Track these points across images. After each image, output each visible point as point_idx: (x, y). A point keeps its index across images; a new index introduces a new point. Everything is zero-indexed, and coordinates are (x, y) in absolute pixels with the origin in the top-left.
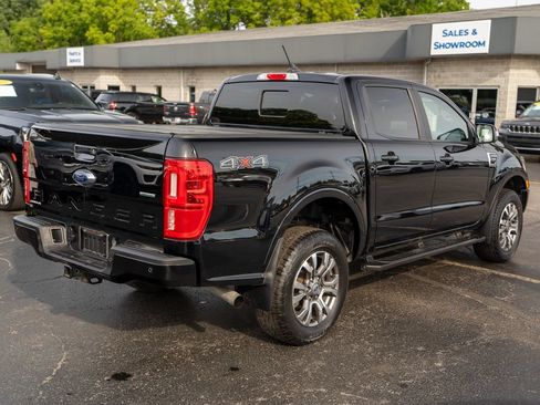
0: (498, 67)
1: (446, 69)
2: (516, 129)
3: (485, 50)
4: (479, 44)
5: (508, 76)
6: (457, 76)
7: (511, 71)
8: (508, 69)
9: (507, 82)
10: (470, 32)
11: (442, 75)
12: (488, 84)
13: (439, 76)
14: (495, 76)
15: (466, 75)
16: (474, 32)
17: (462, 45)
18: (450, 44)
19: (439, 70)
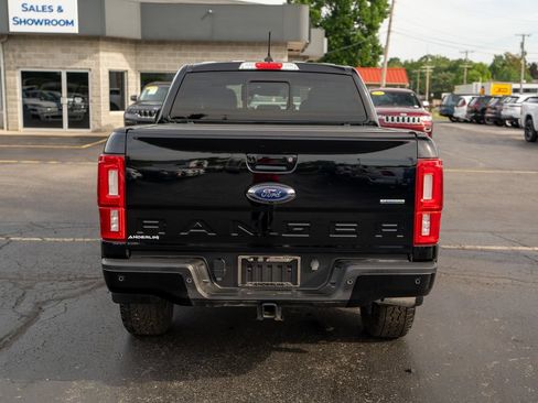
0: (86, 49)
1: (27, 48)
2: (145, 114)
3: (74, 29)
4: (67, 23)
5: (98, 58)
6: (41, 57)
7: (102, 54)
8: (97, 51)
9: (98, 64)
10: (55, 9)
11: (23, 55)
12: (78, 67)
13: (20, 56)
14: (85, 58)
15: (53, 57)
16: (60, 10)
17: (48, 22)
18: (33, 21)
19: (17, 48)
